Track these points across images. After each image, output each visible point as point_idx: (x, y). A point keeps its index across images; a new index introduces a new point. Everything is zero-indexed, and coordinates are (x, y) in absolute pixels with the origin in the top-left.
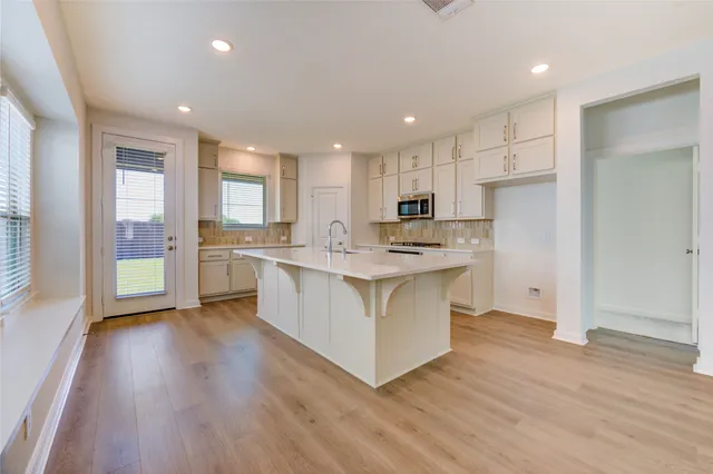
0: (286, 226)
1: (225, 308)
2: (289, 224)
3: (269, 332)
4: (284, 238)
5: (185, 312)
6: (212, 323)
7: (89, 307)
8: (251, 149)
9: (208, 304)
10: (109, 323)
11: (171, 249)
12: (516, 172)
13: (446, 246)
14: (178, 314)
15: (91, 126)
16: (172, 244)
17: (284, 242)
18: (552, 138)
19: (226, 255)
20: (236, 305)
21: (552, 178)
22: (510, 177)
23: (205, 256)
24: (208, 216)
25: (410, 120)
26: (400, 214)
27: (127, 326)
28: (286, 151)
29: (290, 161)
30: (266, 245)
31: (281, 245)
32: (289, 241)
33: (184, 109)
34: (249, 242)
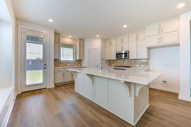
0: (80, 61)
1: (63, 87)
2: (81, 60)
3: (81, 98)
4: (80, 65)
5: (50, 90)
6: (60, 94)
7: (16, 89)
8: (70, 37)
9: (57, 86)
10: (24, 94)
11: (45, 68)
12: (162, 43)
13: (132, 67)
14: (47, 91)
15: (18, 25)
16: (45, 66)
17: (79, 66)
18: (177, 31)
19: (63, 70)
20: (67, 86)
21: (178, 45)
22: (160, 45)
23: (56, 70)
24: (57, 58)
25: (125, 26)
26: (117, 57)
27: (30, 95)
28: (81, 37)
29: (82, 41)
30: (74, 67)
31: (78, 67)
32: (81, 65)
33: (51, 20)
34: (69, 66)
